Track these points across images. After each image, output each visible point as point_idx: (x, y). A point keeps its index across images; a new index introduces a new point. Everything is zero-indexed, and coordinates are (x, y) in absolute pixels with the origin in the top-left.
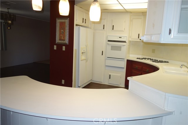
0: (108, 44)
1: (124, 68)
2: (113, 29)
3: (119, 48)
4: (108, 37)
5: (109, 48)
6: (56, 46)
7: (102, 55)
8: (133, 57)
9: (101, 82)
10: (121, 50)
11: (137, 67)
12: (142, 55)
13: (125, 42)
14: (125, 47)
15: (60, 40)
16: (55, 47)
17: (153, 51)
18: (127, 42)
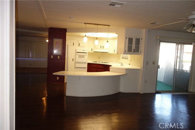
0: (77, 54)
1: (86, 68)
2: (79, 46)
4: (77, 50)
5: (77, 57)
7: (73, 61)
8: (91, 62)
10: (84, 58)
11: (94, 66)
14: (86, 56)
16: (52, 57)
17: (99, 58)
18: (87, 53)
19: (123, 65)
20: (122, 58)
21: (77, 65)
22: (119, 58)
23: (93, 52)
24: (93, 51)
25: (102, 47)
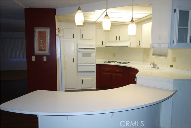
0: (79, 51)
1: (94, 72)
2: (82, 38)
3: (89, 55)
4: (78, 45)
5: (80, 55)
6: (35, 57)
7: (74, 62)
8: (102, 62)
9: (75, 88)
10: (91, 56)
11: (106, 69)
12: (104, 59)
13: (94, 49)
14: (94, 53)
15: (39, 50)
16: (34, 59)
17: (114, 55)
18: (96, 49)
19: (158, 68)
20: (153, 55)
21: (81, 69)
22: (148, 55)
23: (104, 47)
24: (104, 45)
25: (118, 38)
